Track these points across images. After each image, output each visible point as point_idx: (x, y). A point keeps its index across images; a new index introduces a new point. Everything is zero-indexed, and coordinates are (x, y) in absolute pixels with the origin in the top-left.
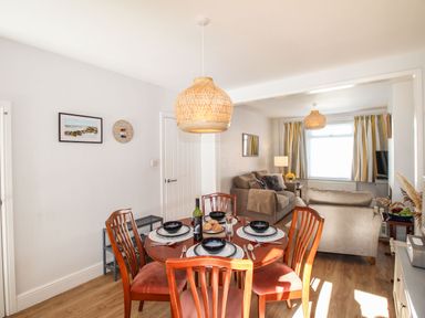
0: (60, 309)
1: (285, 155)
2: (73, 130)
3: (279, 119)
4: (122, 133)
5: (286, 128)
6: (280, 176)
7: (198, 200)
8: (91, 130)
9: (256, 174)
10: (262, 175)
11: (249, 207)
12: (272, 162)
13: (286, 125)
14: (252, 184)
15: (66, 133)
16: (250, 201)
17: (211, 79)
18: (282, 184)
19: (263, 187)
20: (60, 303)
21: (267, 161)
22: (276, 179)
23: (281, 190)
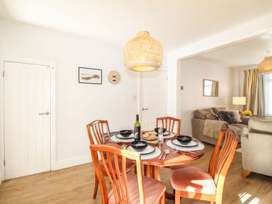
0: (75, 172)
1: (245, 95)
2: (86, 76)
3: (239, 68)
4: (114, 79)
5: (246, 75)
6: (236, 112)
7: (137, 116)
8: (96, 76)
9: (214, 109)
10: (220, 110)
11: (205, 133)
12: (231, 101)
13: (245, 72)
14: (208, 116)
15: (82, 78)
16: (205, 128)
17: (148, 32)
18: (238, 118)
19: (217, 119)
20: (75, 170)
21: (226, 101)
22: (232, 114)
23: (236, 122)
